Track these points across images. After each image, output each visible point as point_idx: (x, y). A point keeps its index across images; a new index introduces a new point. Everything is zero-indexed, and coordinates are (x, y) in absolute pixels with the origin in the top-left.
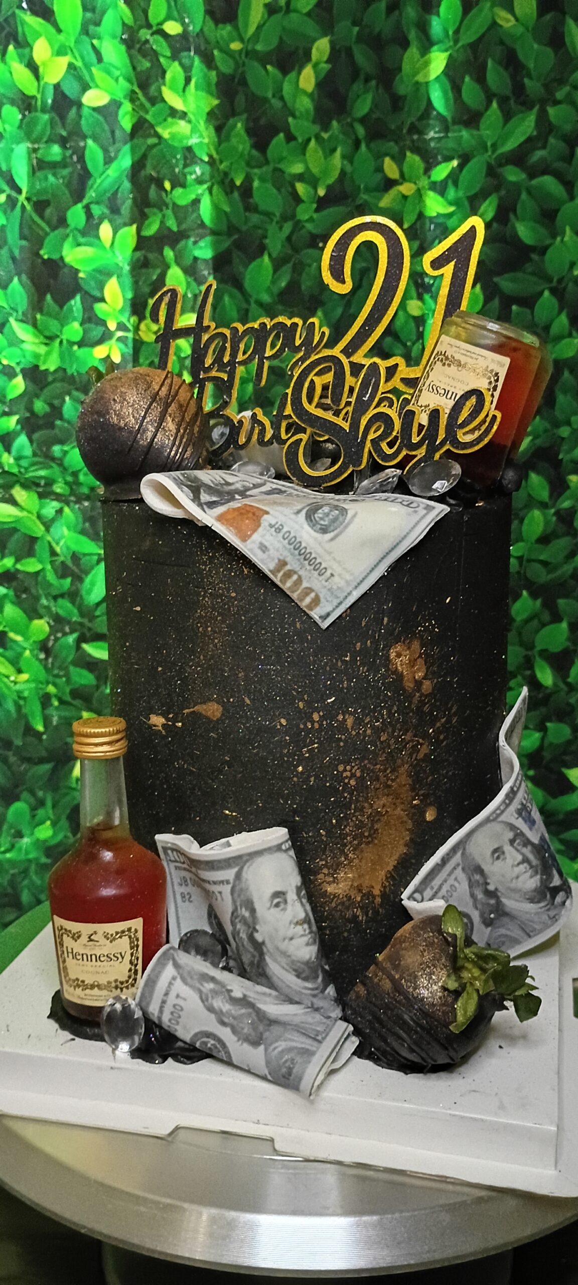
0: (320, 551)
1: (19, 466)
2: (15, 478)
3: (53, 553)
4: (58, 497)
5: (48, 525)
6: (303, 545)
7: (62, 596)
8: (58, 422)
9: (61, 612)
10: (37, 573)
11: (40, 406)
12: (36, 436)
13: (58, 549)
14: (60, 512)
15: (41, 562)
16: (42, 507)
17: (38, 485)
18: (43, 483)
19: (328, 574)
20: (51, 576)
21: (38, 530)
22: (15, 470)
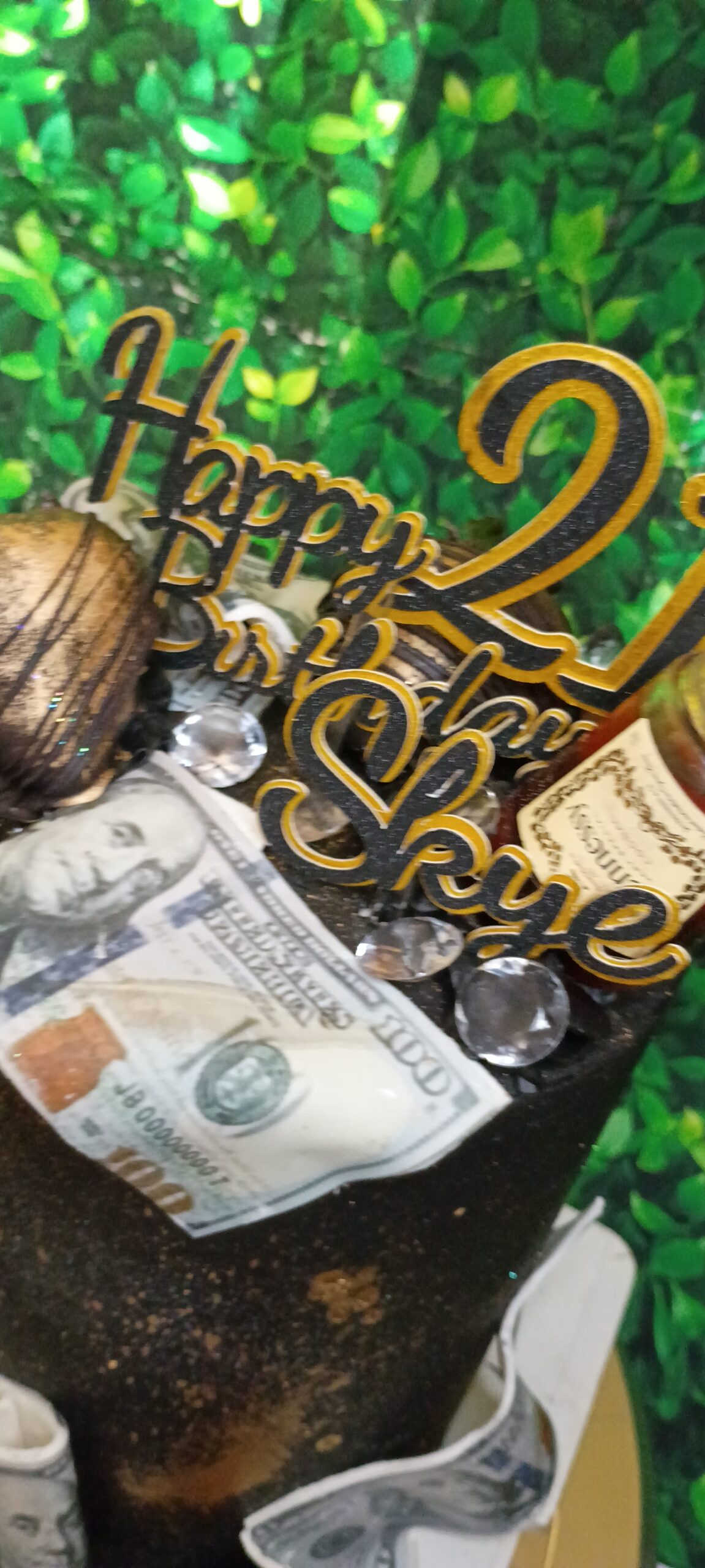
0: (208, 1145)
1: (48, 172)
2: (33, 197)
3: (65, 353)
4: (93, 256)
5: (67, 300)
6: (176, 1134)
7: (64, 427)
8: (126, 111)
9: (57, 457)
10: (30, 384)
11: (103, 67)
12: (86, 123)
13: (74, 347)
14: (90, 283)
15: (42, 363)
16: (62, 268)
17: (65, 219)
18: (76, 217)
19: (218, 1176)
20: (53, 393)
21: (48, 307)
22: (37, 178)
